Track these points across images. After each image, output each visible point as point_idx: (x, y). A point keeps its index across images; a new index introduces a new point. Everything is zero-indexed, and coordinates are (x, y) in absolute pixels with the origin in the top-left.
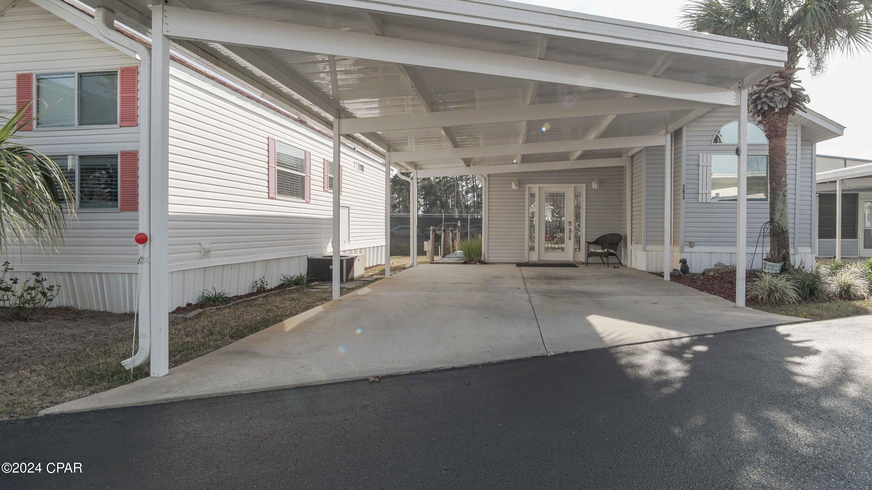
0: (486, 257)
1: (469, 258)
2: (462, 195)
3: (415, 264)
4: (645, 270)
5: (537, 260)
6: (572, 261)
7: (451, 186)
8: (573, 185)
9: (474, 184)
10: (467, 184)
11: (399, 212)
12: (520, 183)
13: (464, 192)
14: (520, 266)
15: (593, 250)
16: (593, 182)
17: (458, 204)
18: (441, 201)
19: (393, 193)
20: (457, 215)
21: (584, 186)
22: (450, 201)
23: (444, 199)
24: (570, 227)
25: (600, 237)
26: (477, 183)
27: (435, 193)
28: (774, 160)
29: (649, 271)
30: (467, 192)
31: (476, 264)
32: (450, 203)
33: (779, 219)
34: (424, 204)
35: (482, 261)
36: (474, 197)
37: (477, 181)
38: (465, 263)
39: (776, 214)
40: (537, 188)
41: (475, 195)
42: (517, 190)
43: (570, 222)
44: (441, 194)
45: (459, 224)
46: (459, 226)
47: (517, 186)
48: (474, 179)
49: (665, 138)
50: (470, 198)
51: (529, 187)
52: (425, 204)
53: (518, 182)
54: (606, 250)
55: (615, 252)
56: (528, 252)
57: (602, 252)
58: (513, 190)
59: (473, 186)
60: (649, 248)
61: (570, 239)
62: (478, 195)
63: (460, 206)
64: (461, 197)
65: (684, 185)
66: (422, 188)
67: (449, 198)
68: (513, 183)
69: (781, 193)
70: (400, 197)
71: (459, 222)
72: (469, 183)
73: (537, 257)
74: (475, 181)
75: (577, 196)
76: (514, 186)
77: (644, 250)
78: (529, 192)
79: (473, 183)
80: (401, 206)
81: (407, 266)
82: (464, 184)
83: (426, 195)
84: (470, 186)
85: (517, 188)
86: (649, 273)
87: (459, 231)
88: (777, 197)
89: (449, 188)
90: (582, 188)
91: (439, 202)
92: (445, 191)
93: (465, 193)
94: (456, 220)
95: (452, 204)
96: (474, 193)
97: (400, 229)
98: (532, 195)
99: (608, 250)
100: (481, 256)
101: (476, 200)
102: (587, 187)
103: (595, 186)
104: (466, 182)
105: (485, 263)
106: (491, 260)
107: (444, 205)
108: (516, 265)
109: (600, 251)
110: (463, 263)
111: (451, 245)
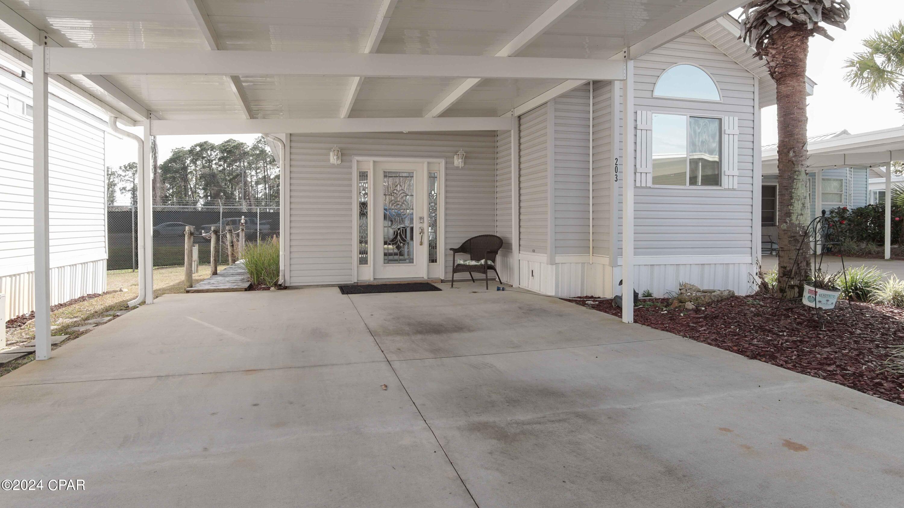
0: (287, 278)
1: (258, 277)
2: (251, 186)
3: (149, 299)
4: (553, 294)
5: (372, 279)
6: (426, 278)
7: (238, 175)
8: (426, 160)
9: (266, 174)
10: (257, 173)
11: (172, 204)
12: (343, 154)
13: (253, 183)
14: (347, 293)
15: (462, 262)
16: (455, 157)
17: (246, 195)
18: (225, 193)
19: (164, 183)
20: (244, 208)
21: (443, 162)
22: (236, 193)
23: (229, 190)
24: (421, 225)
25: (467, 241)
26: (269, 173)
27: (218, 182)
28: (791, 114)
29: (560, 295)
30: (257, 183)
31: (268, 289)
32: (237, 195)
33: (800, 212)
34: (204, 196)
35: (280, 285)
36: (265, 189)
37: (268, 171)
38: (251, 288)
39: (795, 205)
40: (371, 164)
41: (267, 186)
42: (338, 166)
43: (421, 218)
44: (226, 184)
45: (243, 221)
46: (242, 224)
47: (338, 158)
48: (266, 168)
49: (625, 67)
50: (261, 190)
51: (358, 161)
52: (206, 196)
53: (340, 153)
54: (483, 262)
55: (493, 264)
56: (358, 267)
57: (476, 265)
58: (333, 166)
59: (265, 176)
60: (559, 259)
61: (421, 244)
62: (270, 187)
63: (249, 199)
64: (250, 188)
65: (616, 159)
66: (201, 178)
67: (235, 189)
68: (331, 154)
69: (803, 170)
70: (173, 187)
71: (243, 217)
72: (260, 172)
73: (372, 274)
74: (267, 171)
75: (432, 178)
76: (333, 159)
77: (552, 262)
78: (357, 169)
79: (264, 172)
80: (175, 198)
81: (131, 304)
82: (253, 173)
83: (206, 185)
84: (261, 177)
85: (339, 162)
86: (559, 298)
87: (243, 230)
88: (796, 177)
89: (235, 178)
90: (440, 166)
91: (222, 194)
92: (230, 181)
93: (255, 184)
94: (239, 214)
95: (239, 196)
96: (266, 184)
97: (169, 226)
98: (363, 176)
99: (486, 262)
100: (278, 276)
101: (267, 192)
102: (446, 163)
103: (458, 162)
104: (256, 171)
105: (286, 288)
106: (295, 281)
107: (229, 197)
108: (338, 290)
109: (473, 263)
110: (246, 290)
111: (229, 253)
